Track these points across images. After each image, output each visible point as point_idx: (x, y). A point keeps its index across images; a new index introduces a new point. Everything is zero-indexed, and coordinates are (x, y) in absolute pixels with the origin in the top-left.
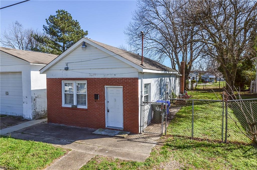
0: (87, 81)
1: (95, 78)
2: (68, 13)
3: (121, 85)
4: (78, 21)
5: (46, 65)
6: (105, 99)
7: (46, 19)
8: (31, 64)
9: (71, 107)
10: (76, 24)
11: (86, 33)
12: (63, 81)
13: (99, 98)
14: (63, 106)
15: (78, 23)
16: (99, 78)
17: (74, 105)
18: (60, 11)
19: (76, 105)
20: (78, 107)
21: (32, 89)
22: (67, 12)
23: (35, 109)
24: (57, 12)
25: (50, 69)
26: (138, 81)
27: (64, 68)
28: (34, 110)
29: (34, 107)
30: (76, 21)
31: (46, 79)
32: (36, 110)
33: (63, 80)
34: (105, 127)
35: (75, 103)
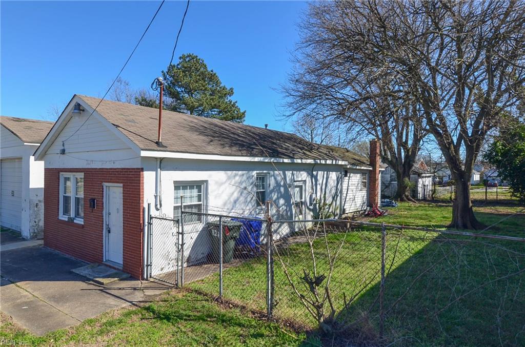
0: (85, 174)
1: (93, 167)
2: (199, 59)
3: (121, 183)
4: (214, 72)
5: (39, 145)
6: (102, 209)
7: (163, 72)
8: (25, 144)
9: (67, 220)
10: (212, 77)
11: (231, 92)
12: (61, 173)
13: (97, 206)
14: (60, 218)
15: (215, 74)
16: (96, 169)
17: (71, 216)
18: (186, 55)
19: (74, 216)
20: (75, 221)
21: (31, 187)
22: (197, 57)
23: (37, 220)
24: (180, 58)
25: (47, 153)
26: (140, 175)
27: (59, 150)
28: (35, 222)
29: (35, 218)
30: (212, 71)
31: (44, 170)
32: (38, 222)
33: (62, 171)
34: (103, 261)
35: (72, 214)
